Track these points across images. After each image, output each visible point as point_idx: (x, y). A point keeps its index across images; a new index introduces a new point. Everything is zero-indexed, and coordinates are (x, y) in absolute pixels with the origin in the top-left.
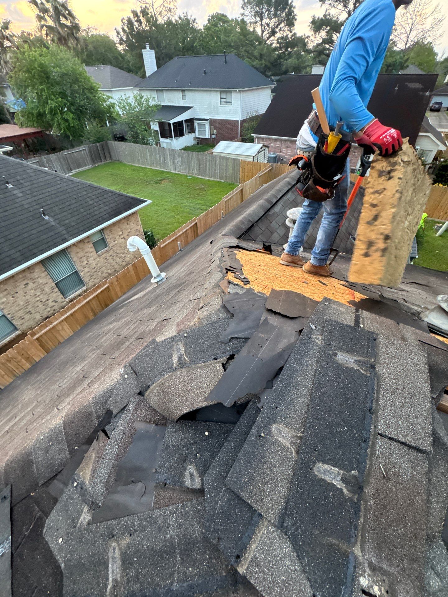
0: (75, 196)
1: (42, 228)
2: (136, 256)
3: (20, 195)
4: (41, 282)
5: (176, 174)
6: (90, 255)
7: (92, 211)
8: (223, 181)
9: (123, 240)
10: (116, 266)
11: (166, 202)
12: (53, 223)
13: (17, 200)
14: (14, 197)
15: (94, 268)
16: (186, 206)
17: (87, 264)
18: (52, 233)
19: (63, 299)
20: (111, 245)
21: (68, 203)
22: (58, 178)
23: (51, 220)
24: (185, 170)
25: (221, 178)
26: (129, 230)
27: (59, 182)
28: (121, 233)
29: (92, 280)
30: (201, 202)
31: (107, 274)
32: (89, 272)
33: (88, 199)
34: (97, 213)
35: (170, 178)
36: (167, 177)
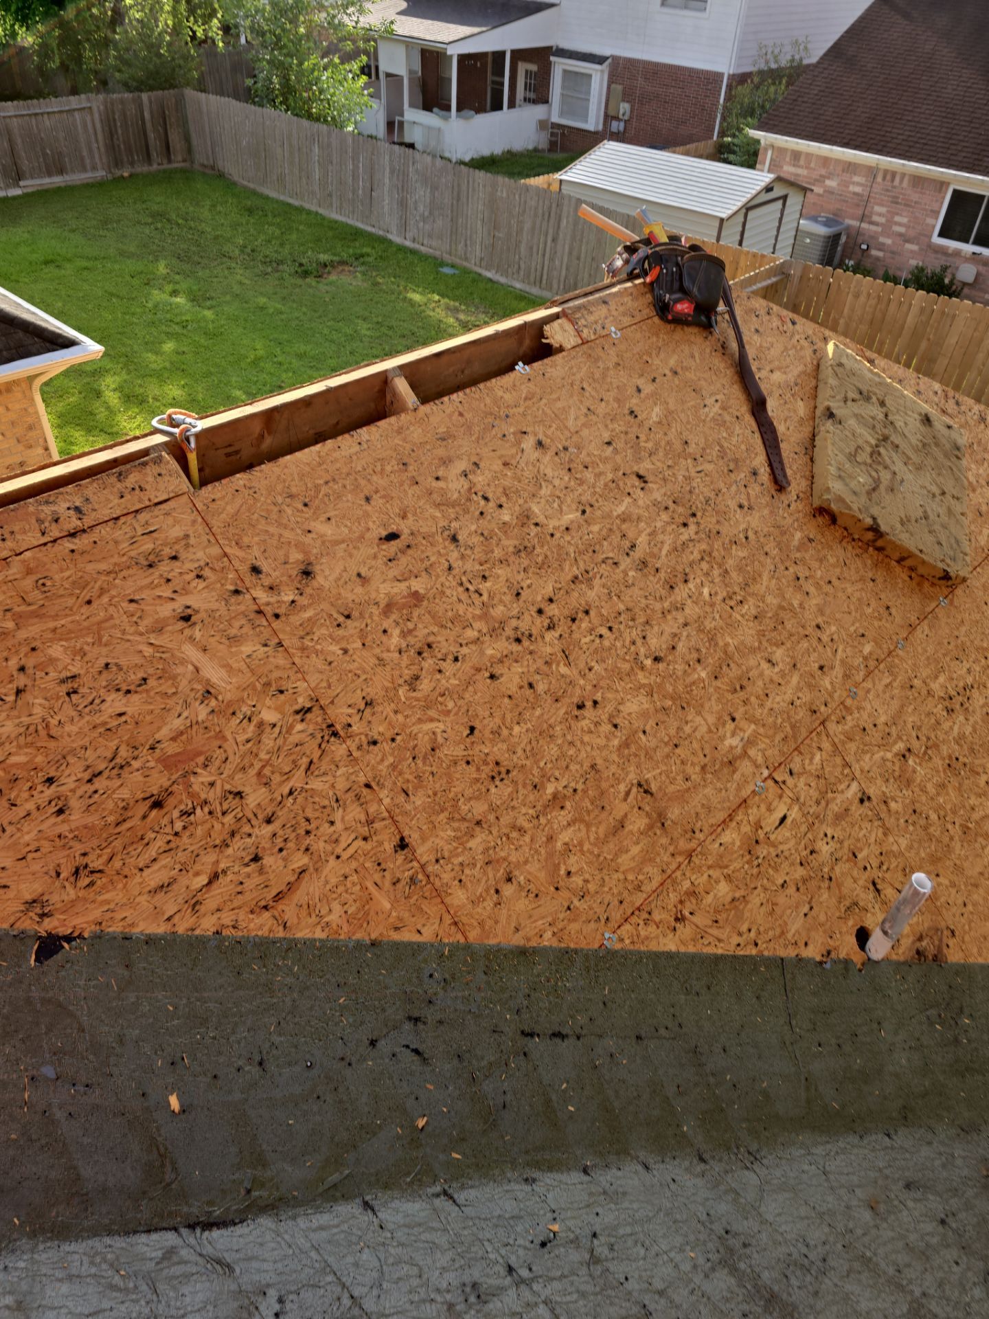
5: (401, 249)
24: (440, 238)
35: (371, 259)
36: (362, 256)
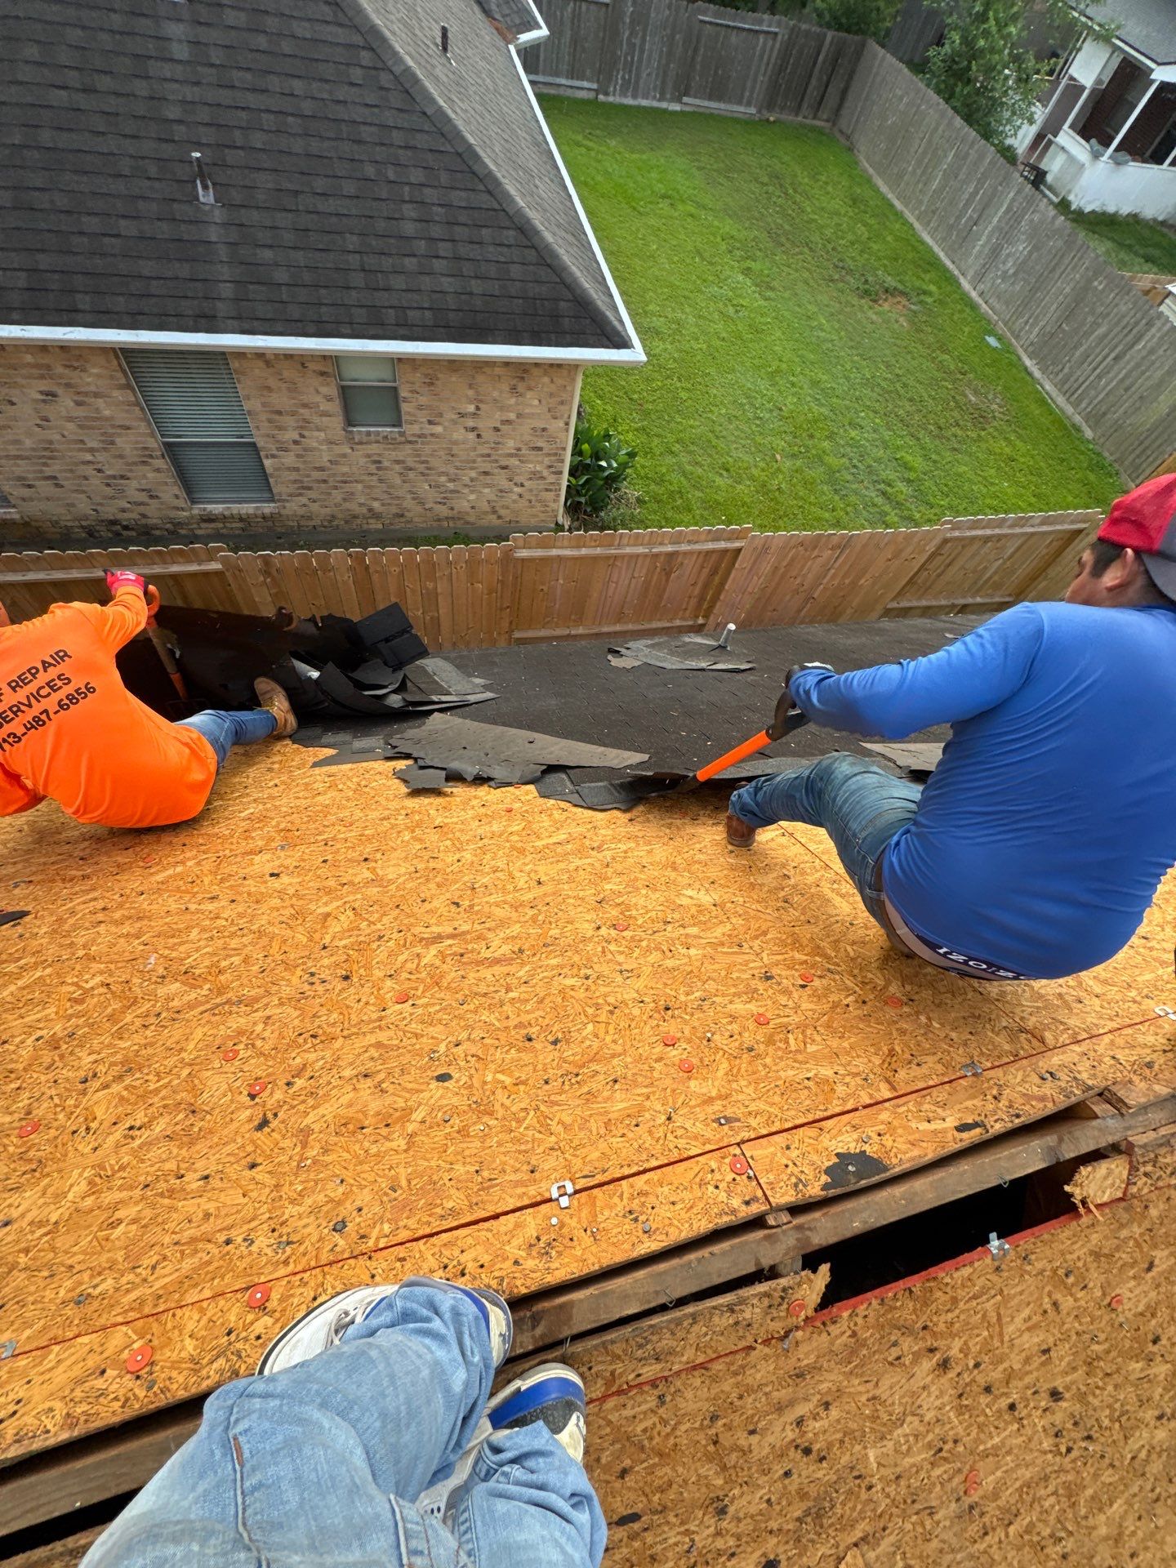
0: (370, 171)
1: (164, 229)
2: (502, 512)
3: (181, 51)
4: (107, 413)
5: (966, 299)
6: (316, 420)
7: (387, 263)
8: (1089, 433)
9: (472, 436)
10: (408, 503)
11: (815, 383)
12: (213, 234)
13: (154, 68)
14: (151, 47)
15: (322, 469)
16: (854, 444)
17: (296, 442)
18: (184, 270)
19: (181, 503)
20: (415, 429)
21: (320, 184)
22: (366, 57)
23: (218, 215)
24: (1007, 303)
25: (1095, 419)
26: (512, 416)
27: (357, 74)
28: (471, 408)
29: (304, 500)
30: (918, 462)
31: (364, 510)
32: (297, 469)
33: (409, 211)
34: (398, 282)
35: (929, 300)
36: (925, 293)
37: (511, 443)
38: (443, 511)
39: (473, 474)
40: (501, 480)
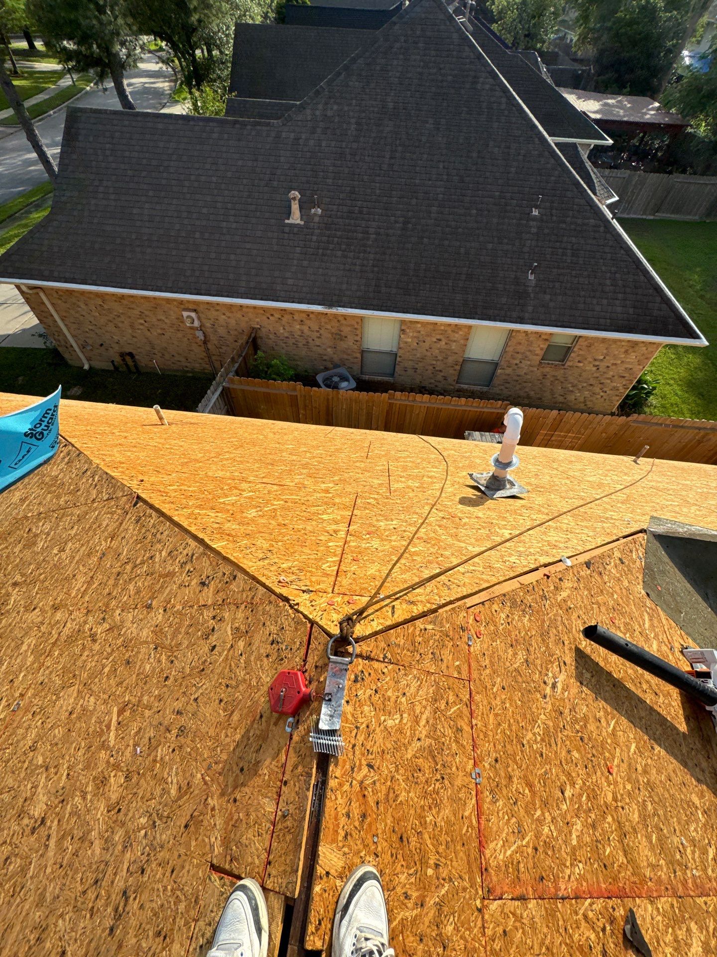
1: (512, 288)
3: (534, 230)
6: (531, 357)
7: (595, 301)
12: (530, 290)
13: (524, 236)
14: (525, 230)
15: (519, 376)
17: (516, 364)
18: (515, 302)
20: (570, 364)
23: (533, 283)
26: (619, 362)
27: (597, 235)
28: (602, 357)
32: (509, 375)
34: (598, 308)
37: (611, 373)
38: (561, 399)
39: (585, 385)
40: (597, 389)
